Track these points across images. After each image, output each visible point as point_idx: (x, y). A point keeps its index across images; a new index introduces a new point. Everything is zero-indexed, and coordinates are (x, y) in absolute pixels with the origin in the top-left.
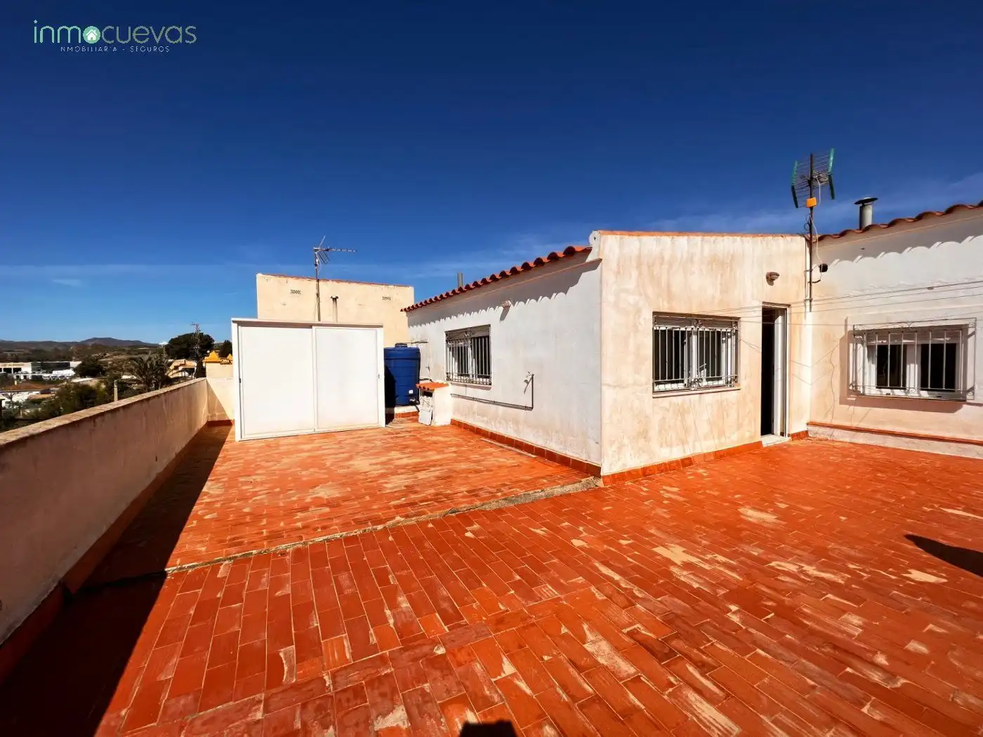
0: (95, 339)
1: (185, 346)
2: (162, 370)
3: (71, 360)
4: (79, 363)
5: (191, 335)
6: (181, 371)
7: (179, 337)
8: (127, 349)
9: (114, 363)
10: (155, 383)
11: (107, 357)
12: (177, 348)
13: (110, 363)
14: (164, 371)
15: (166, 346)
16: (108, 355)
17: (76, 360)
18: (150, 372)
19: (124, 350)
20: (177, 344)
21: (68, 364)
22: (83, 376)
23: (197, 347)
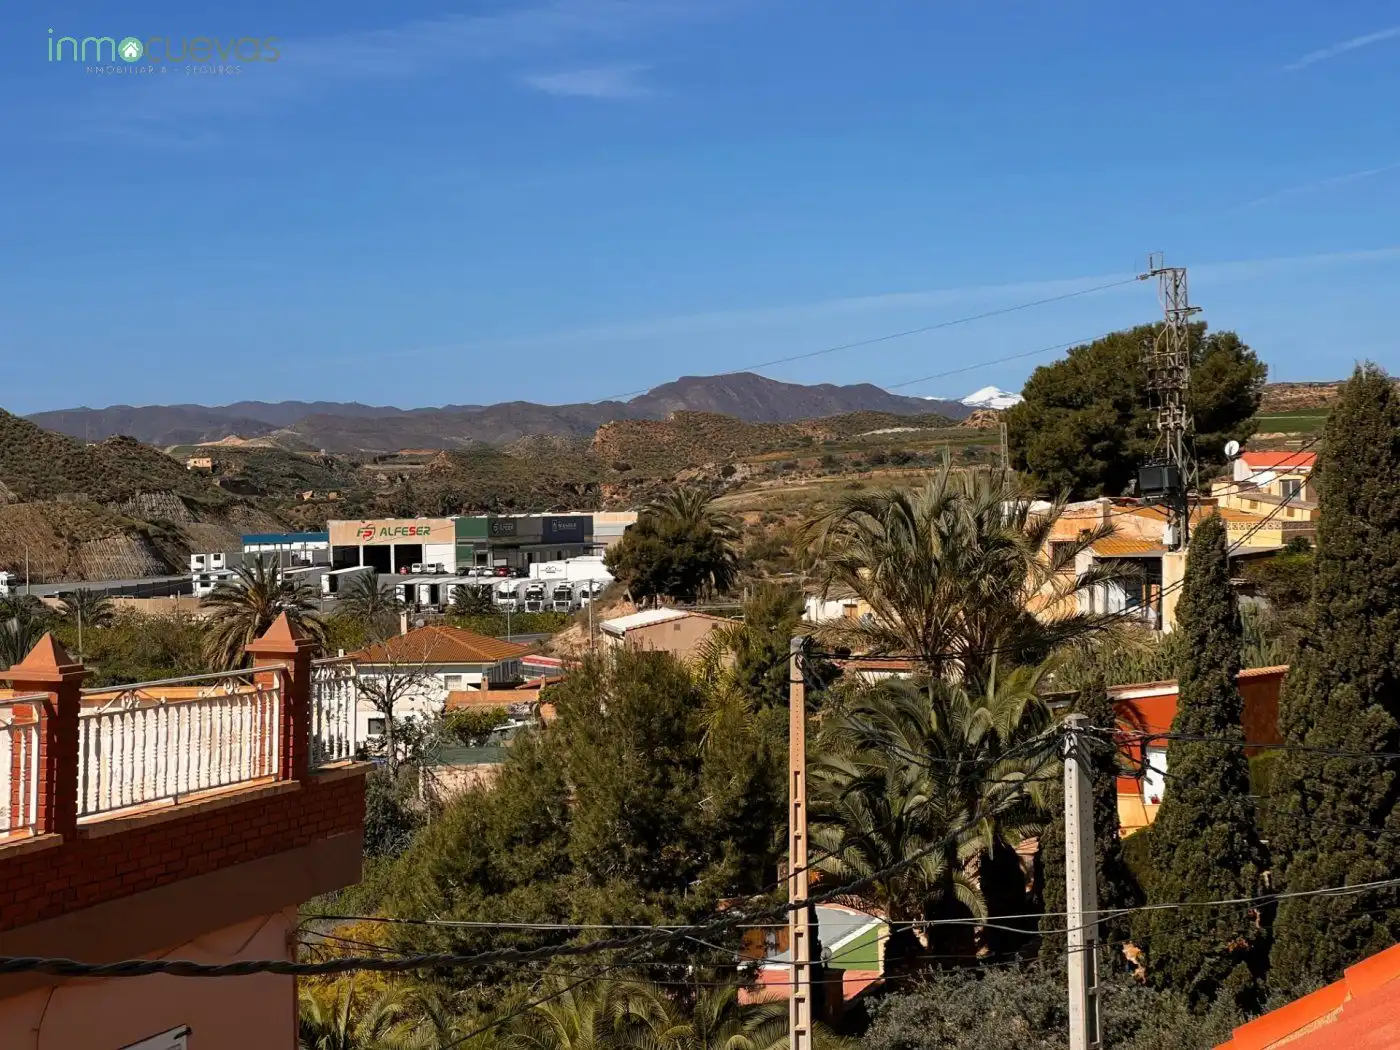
0: (687, 382)
1: (1101, 414)
2: (1002, 570)
3: (596, 506)
4: (631, 517)
5: (1147, 333)
6: (1089, 580)
7: (1078, 353)
8: (820, 435)
9: (765, 521)
10: (966, 654)
11: (737, 487)
12: (1064, 430)
13: (751, 519)
14: (1009, 574)
15: (1009, 415)
16: (741, 472)
17: (614, 507)
18: (946, 586)
19: (808, 440)
20: (1065, 403)
21: (586, 525)
22: (644, 592)
23: (1174, 420)
